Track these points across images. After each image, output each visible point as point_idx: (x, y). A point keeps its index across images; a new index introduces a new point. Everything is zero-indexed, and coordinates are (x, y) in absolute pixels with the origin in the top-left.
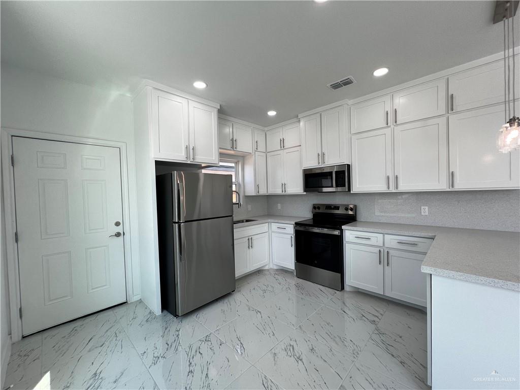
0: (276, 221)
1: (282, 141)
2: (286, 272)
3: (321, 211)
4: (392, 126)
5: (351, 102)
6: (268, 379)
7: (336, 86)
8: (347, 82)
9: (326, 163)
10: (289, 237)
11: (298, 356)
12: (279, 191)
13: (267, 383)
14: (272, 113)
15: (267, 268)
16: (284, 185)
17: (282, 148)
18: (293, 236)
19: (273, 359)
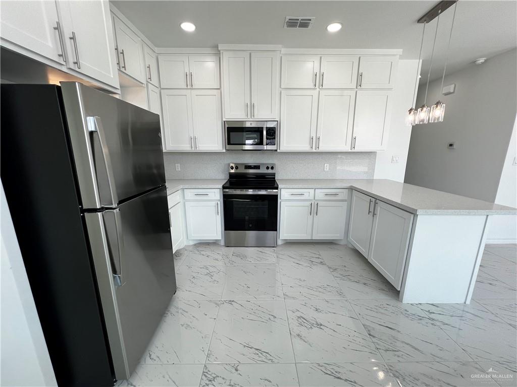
0: (194, 186)
1: (189, 77)
2: (208, 245)
3: (239, 171)
4: (318, 89)
5: (284, 50)
6: (323, 365)
7: (292, 24)
8: (304, 24)
9: (256, 117)
10: (214, 203)
11: (315, 323)
12: (186, 147)
13: (326, 369)
14: (188, 27)
15: (182, 247)
16: (193, 140)
17: (189, 87)
18: (219, 203)
19: (303, 342)
